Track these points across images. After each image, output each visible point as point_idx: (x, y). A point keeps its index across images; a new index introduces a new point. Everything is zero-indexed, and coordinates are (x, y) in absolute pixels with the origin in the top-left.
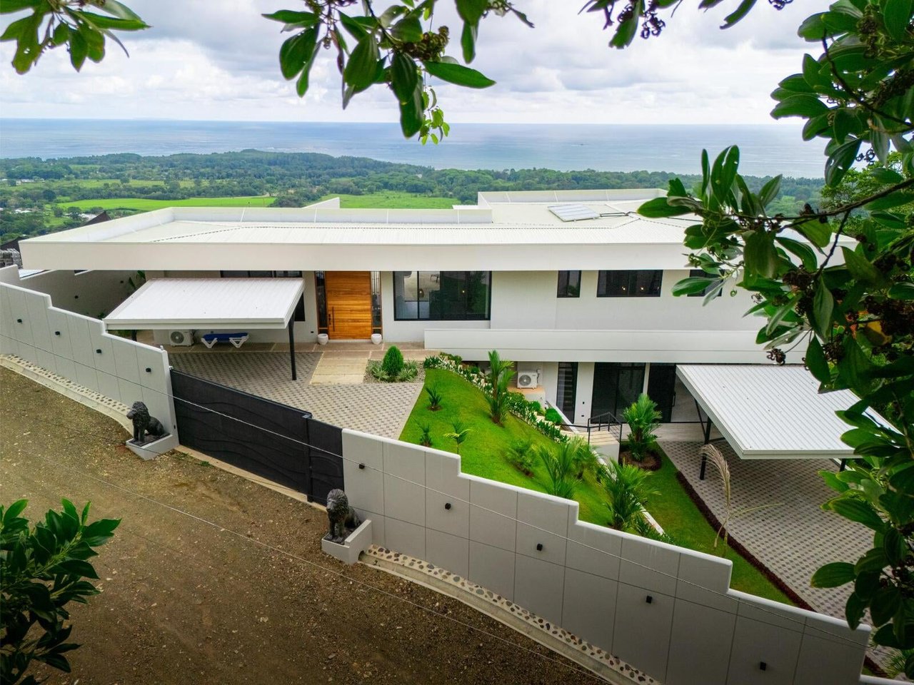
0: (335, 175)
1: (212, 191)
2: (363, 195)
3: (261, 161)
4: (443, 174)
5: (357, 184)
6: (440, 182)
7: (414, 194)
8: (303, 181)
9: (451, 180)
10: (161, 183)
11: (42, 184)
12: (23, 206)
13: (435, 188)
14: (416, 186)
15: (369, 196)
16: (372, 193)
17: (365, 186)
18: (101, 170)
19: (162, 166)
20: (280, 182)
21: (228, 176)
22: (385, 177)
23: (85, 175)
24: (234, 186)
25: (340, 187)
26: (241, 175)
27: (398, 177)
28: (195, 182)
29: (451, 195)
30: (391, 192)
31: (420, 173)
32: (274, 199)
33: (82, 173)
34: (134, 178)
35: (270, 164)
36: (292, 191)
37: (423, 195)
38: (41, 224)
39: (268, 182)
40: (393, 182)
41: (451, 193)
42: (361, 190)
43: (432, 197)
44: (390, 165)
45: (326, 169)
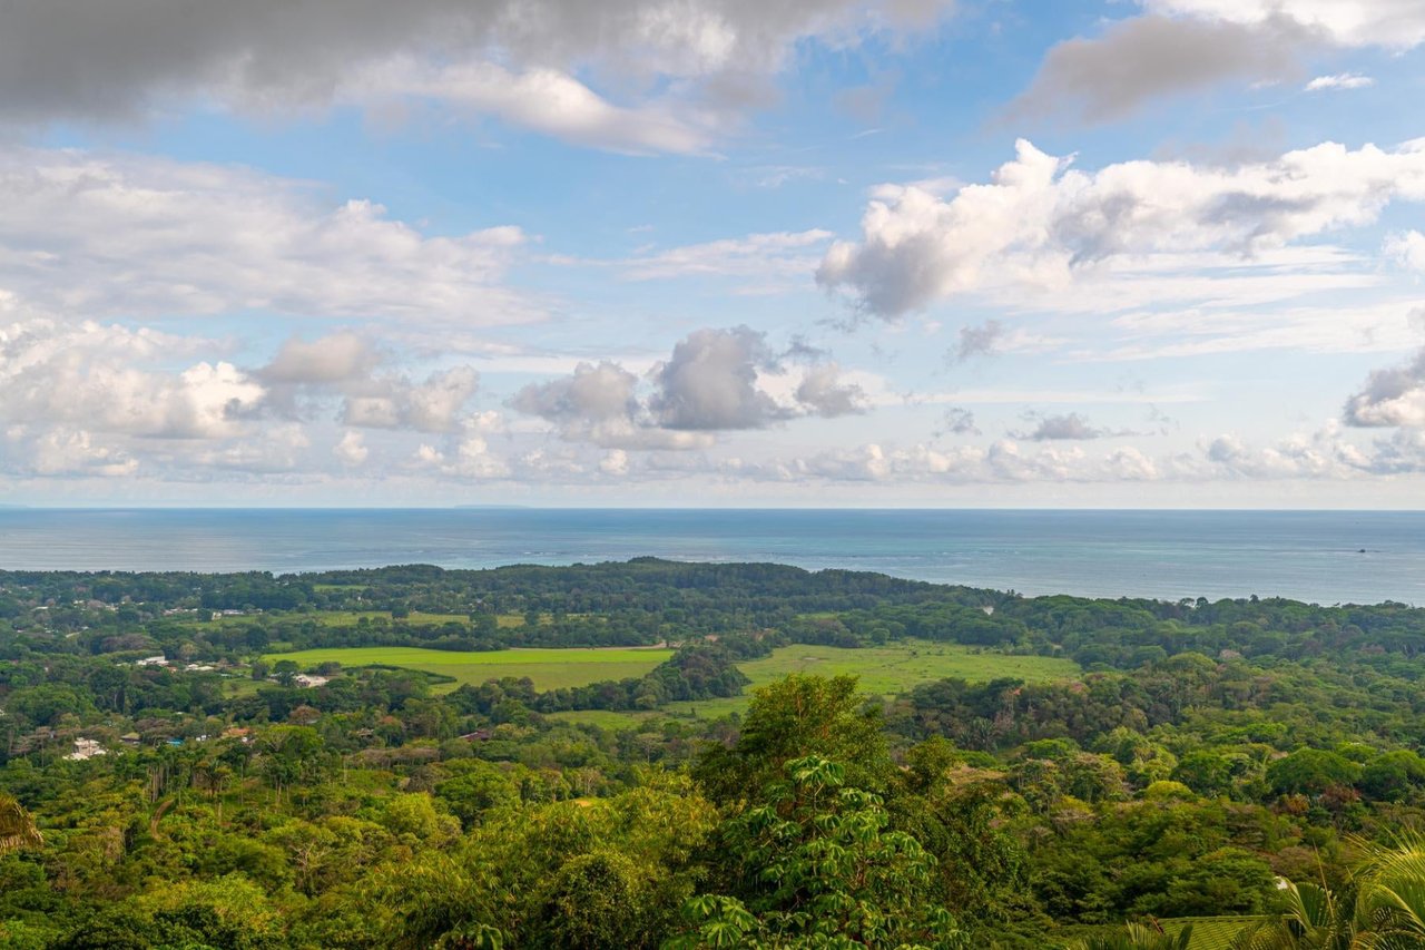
0: (806, 607)
1: (555, 634)
2: (861, 647)
3: (662, 578)
4: (1042, 604)
5: (848, 624)
6: (1031, 624)
7: (973, 648)
8: (738, 618)
9: (1060, 618)
10: (464, 619)
11: (252, 618)
12: (203, 657)
13: (1022, 635)
14: (978, 629)
15: (875, 650)
16: (882, 644)
17: (867, 629)
18: (367, 595)
19: (475, 587)
20: (692, 620)
21: (594, 606)
22: (911, 611)
23: (335, 603)
24: (599, 626)
25: (813, 630)
26: (618, 605)
27: (938, 612)
28: (526, 618)
29: (1058, 651)
30: (922, 642)
31: (988, 605)
32: (672, 653)
33: (331, 598)
34: (419, 608)
35: (679, 585)
36: (713, 638)
37: (992, 649)
38: (215, 692)
39: (667, 618)
40: (926, 620)
41: (1057, 647)
42: (858, 637)
43: (1015, 653)
44: (925, 586)
45: (789, 594)
